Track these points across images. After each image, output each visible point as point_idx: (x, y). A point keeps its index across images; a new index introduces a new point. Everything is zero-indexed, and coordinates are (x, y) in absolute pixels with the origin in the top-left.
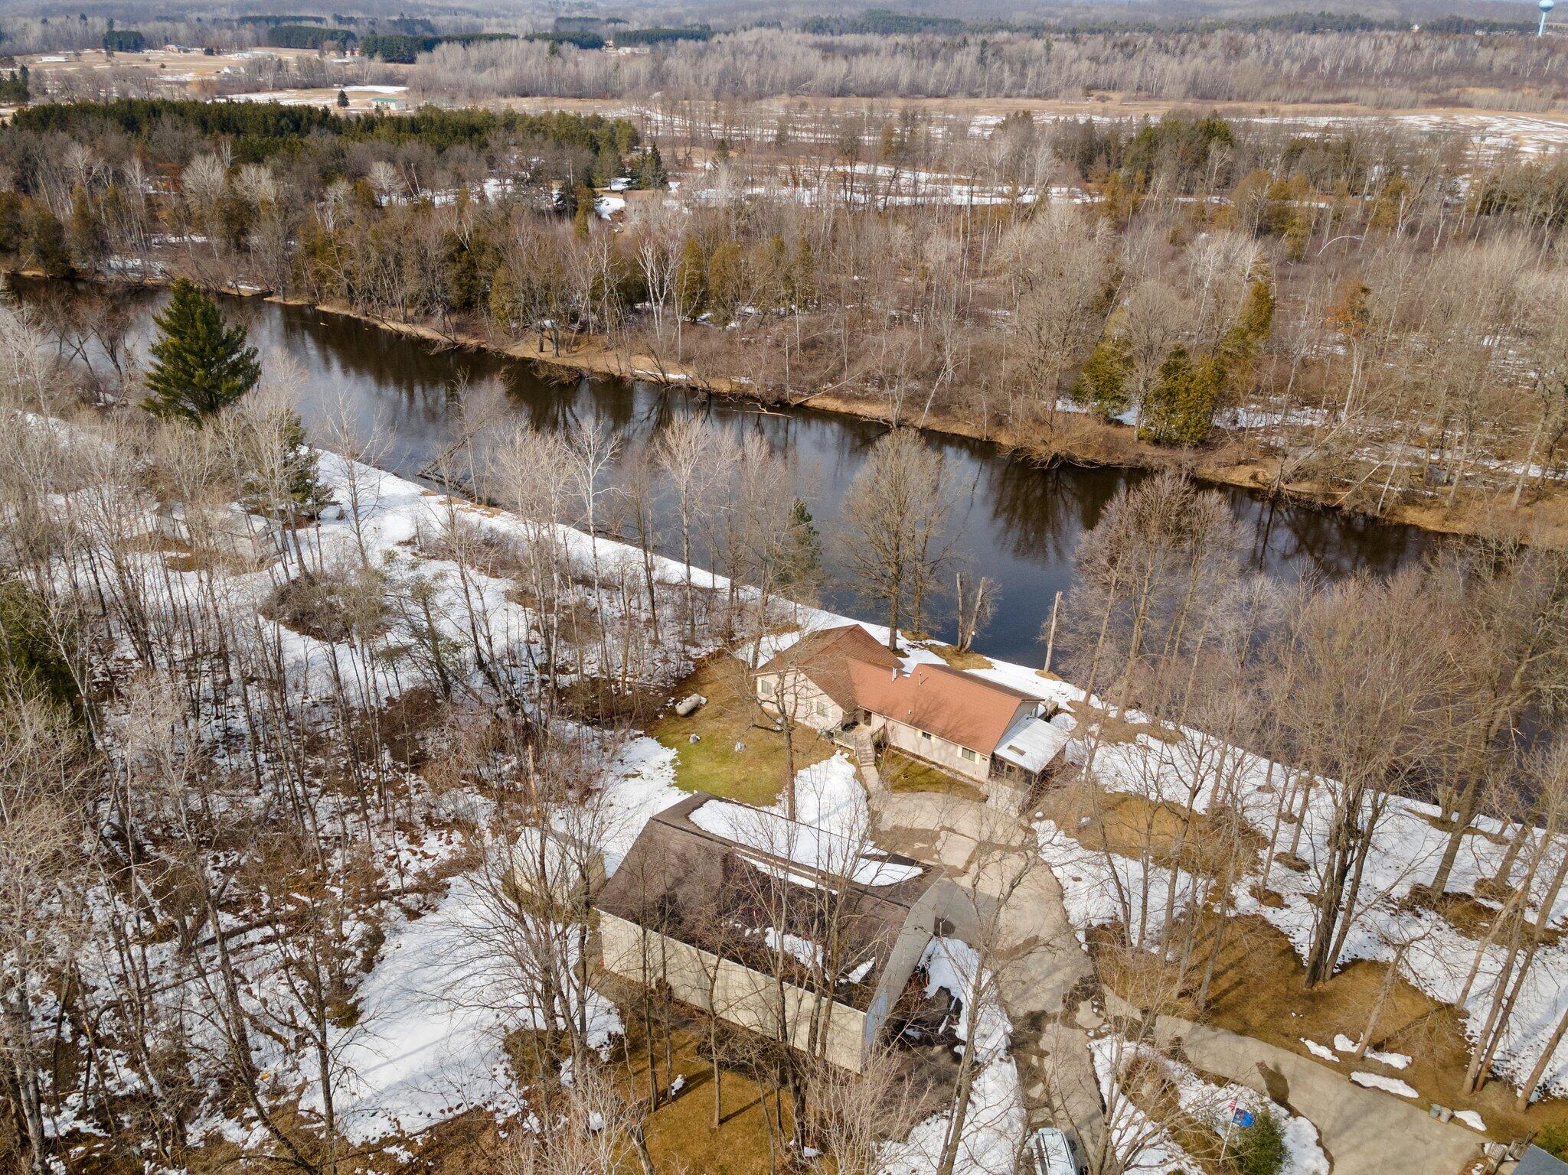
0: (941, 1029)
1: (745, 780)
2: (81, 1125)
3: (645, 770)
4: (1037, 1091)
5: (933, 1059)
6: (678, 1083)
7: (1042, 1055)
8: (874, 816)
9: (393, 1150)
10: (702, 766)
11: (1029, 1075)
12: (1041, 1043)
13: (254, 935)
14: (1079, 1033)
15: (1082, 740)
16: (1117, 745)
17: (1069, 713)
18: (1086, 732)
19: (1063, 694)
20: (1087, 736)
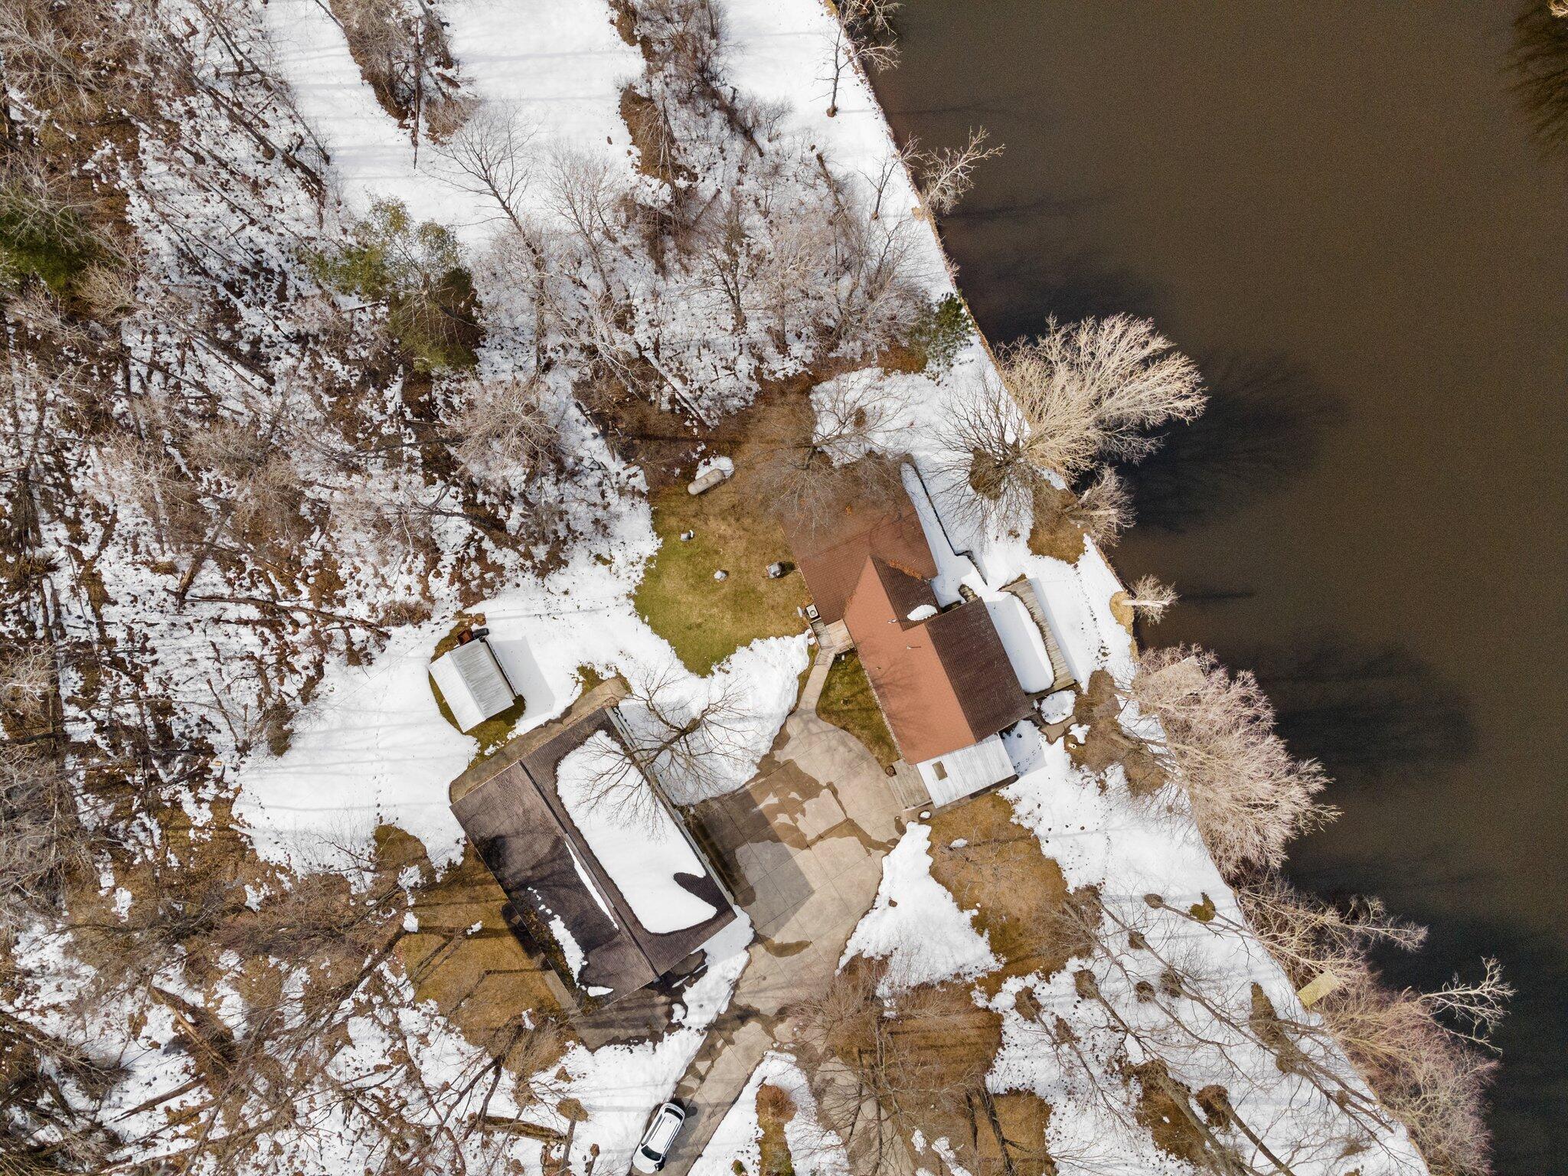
0: (676, 985)
1: (699, 626)
2: (98, 738)
3: (619, 559)
4: (702, 1066)
5: (654, 1006)
6: (477, 927)
7: (729, 1042)
8: (781, 740)
9: (282, 877)
10: (671, 584)
11: (708, 1051)
12: (735, 1033)
13: (233, 611)
14: (769, 1039)
15: (1051, 742)
16: (1078, 768)
17: (1078, 693)
18: (1066, 733)
19: (1104, 654)
20: (1061, 740)
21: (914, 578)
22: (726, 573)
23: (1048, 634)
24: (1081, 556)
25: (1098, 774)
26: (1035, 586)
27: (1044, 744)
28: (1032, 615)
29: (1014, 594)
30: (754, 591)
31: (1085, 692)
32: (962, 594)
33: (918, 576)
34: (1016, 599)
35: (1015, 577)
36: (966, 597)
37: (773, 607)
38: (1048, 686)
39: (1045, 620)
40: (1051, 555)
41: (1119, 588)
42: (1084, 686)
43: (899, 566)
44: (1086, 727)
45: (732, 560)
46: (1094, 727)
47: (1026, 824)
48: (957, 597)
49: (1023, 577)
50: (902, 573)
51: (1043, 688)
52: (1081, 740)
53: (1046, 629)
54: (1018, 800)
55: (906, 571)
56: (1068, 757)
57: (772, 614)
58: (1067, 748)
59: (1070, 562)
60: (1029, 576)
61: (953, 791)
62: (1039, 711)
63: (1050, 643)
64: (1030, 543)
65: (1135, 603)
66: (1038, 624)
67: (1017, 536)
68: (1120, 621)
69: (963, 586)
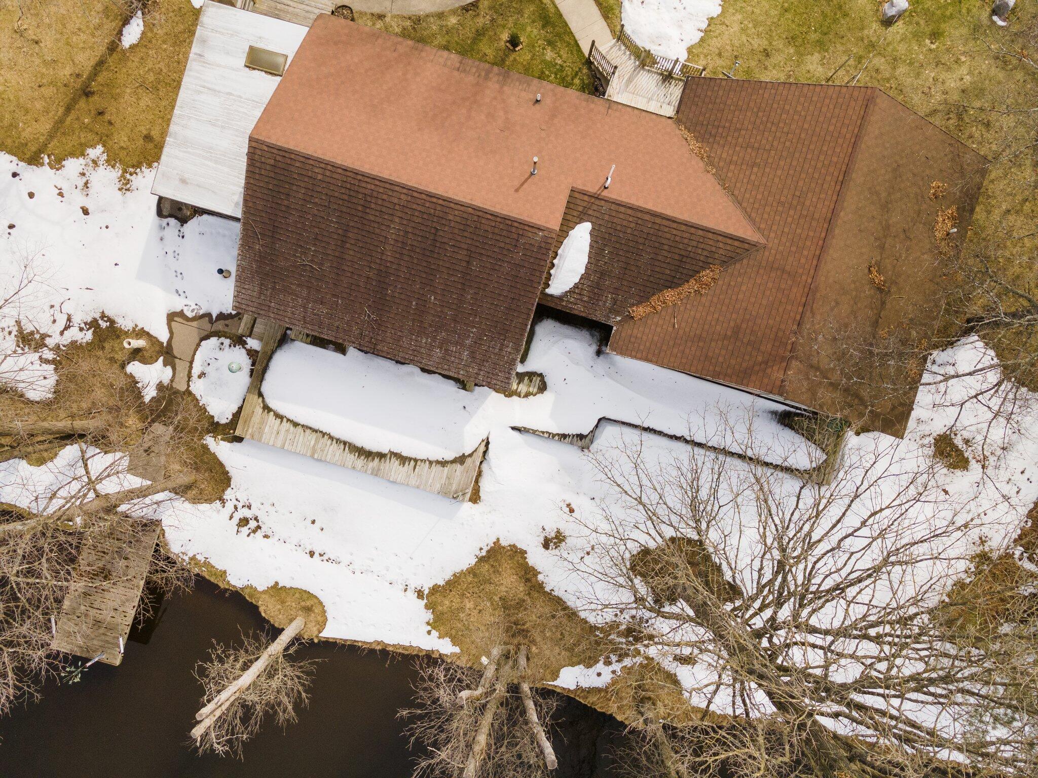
15: (172, 317)
16: (93, 324)
17: (215, 428)
18: (167, 353)
19: (244, 522)
20: (163, 336)
21: (644, 298)
22: (888, 22)
23: (351, 458)
24: (429, 616)
25: (57, 348)
26: (446, 504)
27: (178, 304)
28: (403, 459)
29: (461, 460)
30: (821, 45)
31: (209, 441)
32: (531, 375)
33: (640, 311)
34: (450, 456)
35: (485, 485)
36: (521, 377)
37: (767, 54)
38: (266, 388)
39: (376, 473)
40: (471, 571)
41: (331, 632)
42: (221, 448)
43: (691, 286)
44: (149, 394)
45: (902, 48)
46: (141, 407)
47: (73, 165)
48: (534, 363)
49: (475, 498)
50: (672, 284)
51: (269, 376)
52: (135, 368)
53: (360, 462)
54: (125, 186)
55: (669, 295)
56: (125, 324)
57: (758, 43)
58: (142, 333)
59: (435, 590)
60: (467, 507)
61: (209, 56)
62: (239, 341)
63: (335, 451)
64: (517, 554)
65: (284, 639)
66: (381, 456)
67: (546, 545)
68: (276, 590)
69: (543, 388)
